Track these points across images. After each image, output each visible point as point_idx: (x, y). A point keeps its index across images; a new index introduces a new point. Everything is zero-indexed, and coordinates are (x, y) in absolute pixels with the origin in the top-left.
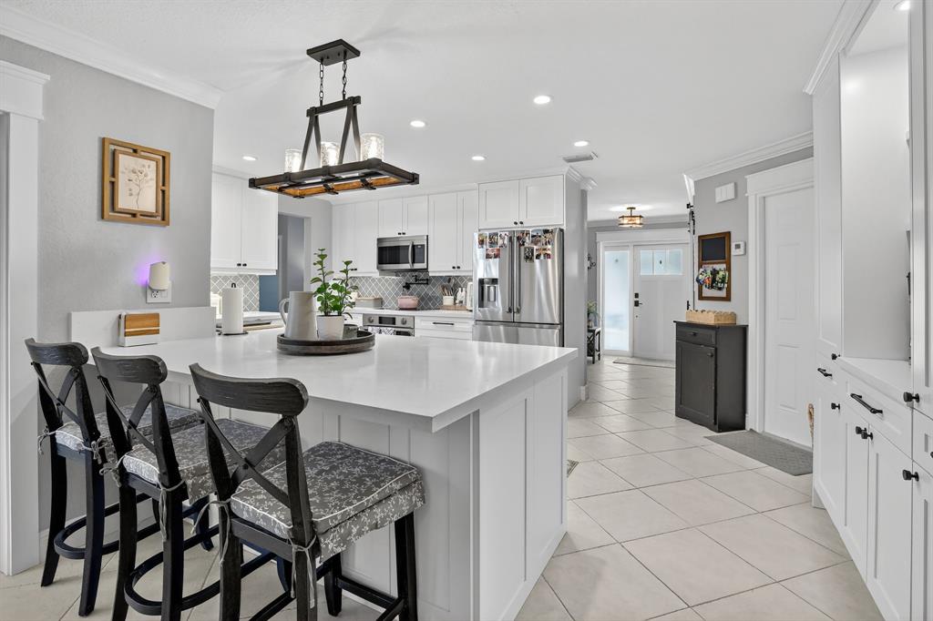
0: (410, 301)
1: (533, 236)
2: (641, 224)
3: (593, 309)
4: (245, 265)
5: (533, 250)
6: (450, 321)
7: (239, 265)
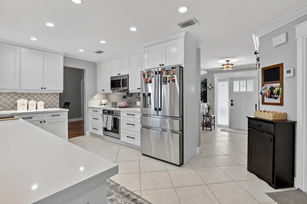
0: (123, 103)
1: (167, 71)
2: (232, 68)
3: (212, 107)
4: (45, 88)
5: (166, 78)
6: (133, 113)
7: (42, 88)
